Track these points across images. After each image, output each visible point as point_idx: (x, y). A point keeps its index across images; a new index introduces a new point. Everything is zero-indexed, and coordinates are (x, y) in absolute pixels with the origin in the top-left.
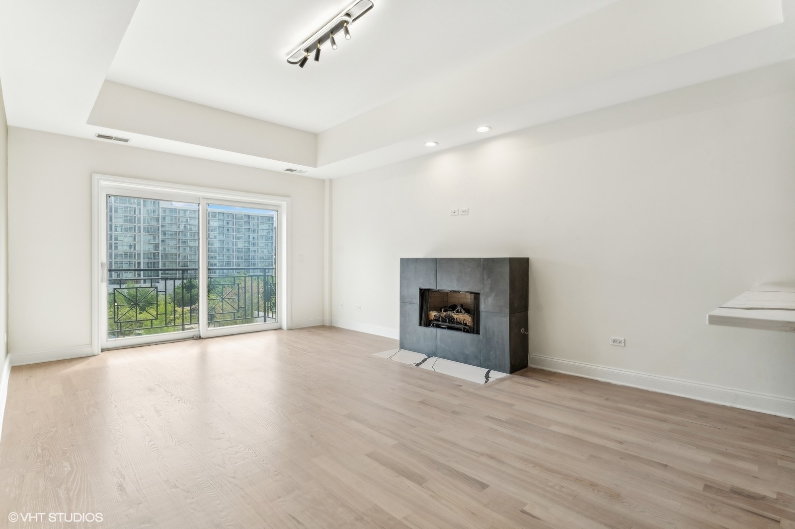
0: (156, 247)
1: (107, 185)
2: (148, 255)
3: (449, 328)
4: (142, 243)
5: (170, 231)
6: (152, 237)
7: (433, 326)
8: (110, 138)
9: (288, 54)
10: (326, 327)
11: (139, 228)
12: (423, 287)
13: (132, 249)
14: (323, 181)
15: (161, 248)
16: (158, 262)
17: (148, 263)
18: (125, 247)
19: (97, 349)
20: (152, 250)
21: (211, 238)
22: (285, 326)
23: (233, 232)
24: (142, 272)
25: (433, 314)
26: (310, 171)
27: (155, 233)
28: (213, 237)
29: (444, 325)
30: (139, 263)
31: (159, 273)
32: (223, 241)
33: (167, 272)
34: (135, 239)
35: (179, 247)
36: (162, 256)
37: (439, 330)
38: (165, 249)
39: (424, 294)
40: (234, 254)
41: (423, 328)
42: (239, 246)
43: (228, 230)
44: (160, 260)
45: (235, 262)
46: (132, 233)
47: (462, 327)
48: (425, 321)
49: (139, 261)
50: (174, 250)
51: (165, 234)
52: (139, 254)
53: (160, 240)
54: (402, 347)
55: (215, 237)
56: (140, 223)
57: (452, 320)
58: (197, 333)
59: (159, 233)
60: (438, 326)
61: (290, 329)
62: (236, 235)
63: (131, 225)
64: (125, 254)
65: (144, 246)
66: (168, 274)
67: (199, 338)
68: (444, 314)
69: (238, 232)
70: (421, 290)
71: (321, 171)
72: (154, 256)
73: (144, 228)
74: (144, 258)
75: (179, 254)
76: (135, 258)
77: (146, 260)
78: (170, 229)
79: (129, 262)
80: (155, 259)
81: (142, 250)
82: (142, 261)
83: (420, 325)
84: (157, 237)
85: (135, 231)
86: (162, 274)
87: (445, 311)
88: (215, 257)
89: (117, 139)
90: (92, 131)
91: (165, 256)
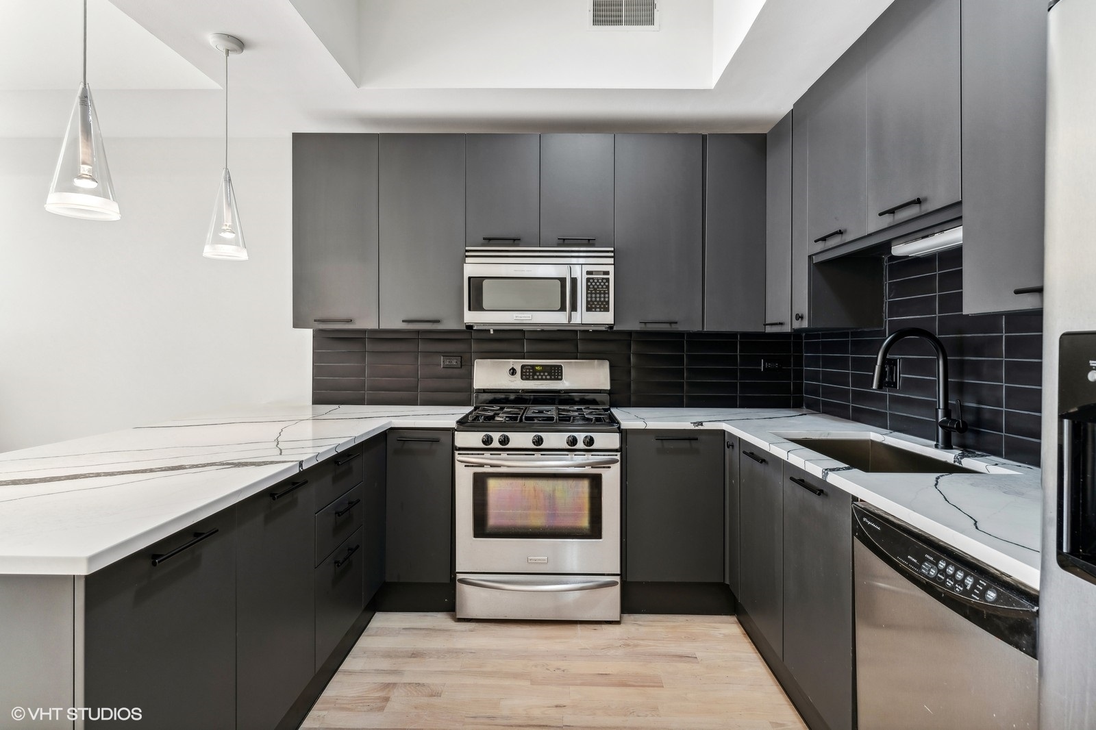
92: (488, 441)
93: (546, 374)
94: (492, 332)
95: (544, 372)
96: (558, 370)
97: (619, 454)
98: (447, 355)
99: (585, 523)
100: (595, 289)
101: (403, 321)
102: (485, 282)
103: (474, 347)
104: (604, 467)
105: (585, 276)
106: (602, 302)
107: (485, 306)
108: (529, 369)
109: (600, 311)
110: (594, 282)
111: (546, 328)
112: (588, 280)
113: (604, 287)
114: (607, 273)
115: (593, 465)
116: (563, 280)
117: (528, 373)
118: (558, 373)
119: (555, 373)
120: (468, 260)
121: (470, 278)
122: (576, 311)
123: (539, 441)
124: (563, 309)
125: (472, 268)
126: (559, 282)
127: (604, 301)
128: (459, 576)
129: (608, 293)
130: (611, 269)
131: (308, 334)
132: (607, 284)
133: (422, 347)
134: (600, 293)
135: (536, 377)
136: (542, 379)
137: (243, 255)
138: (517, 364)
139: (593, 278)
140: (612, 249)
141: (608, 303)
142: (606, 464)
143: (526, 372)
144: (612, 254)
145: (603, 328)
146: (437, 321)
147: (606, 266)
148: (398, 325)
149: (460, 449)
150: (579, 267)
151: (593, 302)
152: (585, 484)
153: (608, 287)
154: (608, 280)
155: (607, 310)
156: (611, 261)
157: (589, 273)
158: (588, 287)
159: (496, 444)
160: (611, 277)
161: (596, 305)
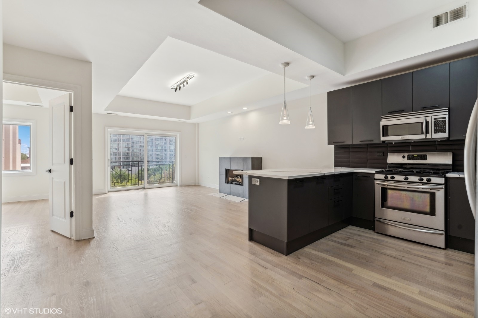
0: (129, 149)
1: (110, 130)
2: (124, 154)
3: (235, 184)
4: (122, 148)
5: (136, 141)
6: (127, 144)
7: (230, 183)
8: (112, 114)
9: (172, 86)
10: (196, 185)
11: (120, 139)
12: (227, 168)
13: (117, 151)
14: (195, 124)
15: (131, 150)
16: (130, 157)
17: (125, 158)
18: (113, 150)
19: (107, 191)
20: (127, 151)
21: (157, 145)
22: (179, 185)
23: (168, 141)
24: (122, 163)
25: (230, 179)
26: (188, 121)
27: (128, 142)
28: (157, 144)
29: (234, 182)
30: (120, 158)
31: (130, 163)
32: (163, 146)
33: (134, 162)
34: (118, 146)
35: (140, 149)
36: (132, 154)
37: (232, 185)
38: (133, 150)
39: (227, 171)
40: (169, 153)
41: (227, 184)
42: (171, 149)
43: (165, 140)
44: (131, 156)
45: (169, 157)
46: (117, 142)
47: (239, 183)
48: (227, 182)
49: (120, 156)
50: (138, 151)
51: (133, 142)
52: (120, 153)
53: (131, 145)
54: (220, 192)
55: (159, 144)
56: (121, 137)
57: (236, 181)
58: (143, 187)
59: (130, 142)
60: (232, 183)
61: (181, 186)
62: (169, 143)
63: (116, 138)
64: (113, 153)
65: (123, 149)
66: (135, 163)
67: (144, 188)
68: (233, 179)
69: (171, 141)
70: (226, 169)
71: (193, 121)
72: (128, 154)
73: (123, 139)
74: (123, 155)
75: (140, 153)
76: (118, 155)
77: (124, 156)
78: (136, 140)
79: (116, 157)
80: (128, 155)
81: (122, 151)
82: (122, 157)
83: (226, 183)
84: (129, 144)
85: (118, 141)
86: (132, 163)
87: (234, 178)
88: (159, 155)
89: (113, 114)
90: (105, 112)
91: (134, 154)
92: (386, 177)
93: (419, 158)
94: (393, 143)
95: (418, 157)
96: (425, 156)
97: (444, 186)
98: (378, 152)
99: (428, 209)
100: (439, 125)
101: (360, 141)
102: (389, 127)
103: (389, 149)
104: (437, 190)
105: (433, 120)
106: (442, 129)
107: (389, 135)
108: (411, 156)
109: (441, 133)
110: (438, 122)
111: (416, 141)
112: (435, 122)
113: (443, 123)
114: (445, 118)
115: (431, 189)
116: (422, 123)
117: (410, 158)
118: (425, 157)
119: (423, 157)
120: (382, 120)
121: (383, 126)
122: (429, 133)
123: (406, 179)
124: (422, 133)
125: (383, 123)
126: (421, 124)
127: (443, 129)
128: (376, 219)
129: (446, 126)
130: (447, 116)
131: (333, 146)
132: (445, 122)
133: (369, 149)
134: (441, 126)
135: (414, 159)
136: (417, 160)
137: (314, 127)
138: (406, 154)
139: (437, 121)
140: (447, 108)
141: (445, 129)
142: (438, 189)
143: (410, 157)
144: (447, 110)
145: (444, 139)
146: (372, 141)
147: (444, 115)
148: (359, 143)
149: (377, 179)
150: (431, 118)
151: (438, 130)
152: (428, 195)
153: (445, 123)
154: (445, 121)
155: (445, 132)
156: (447, 113)
157: (435, 119)
158: (435, 124)
159: (389, 179)
160: (447, 119)
161: (439, 131)
